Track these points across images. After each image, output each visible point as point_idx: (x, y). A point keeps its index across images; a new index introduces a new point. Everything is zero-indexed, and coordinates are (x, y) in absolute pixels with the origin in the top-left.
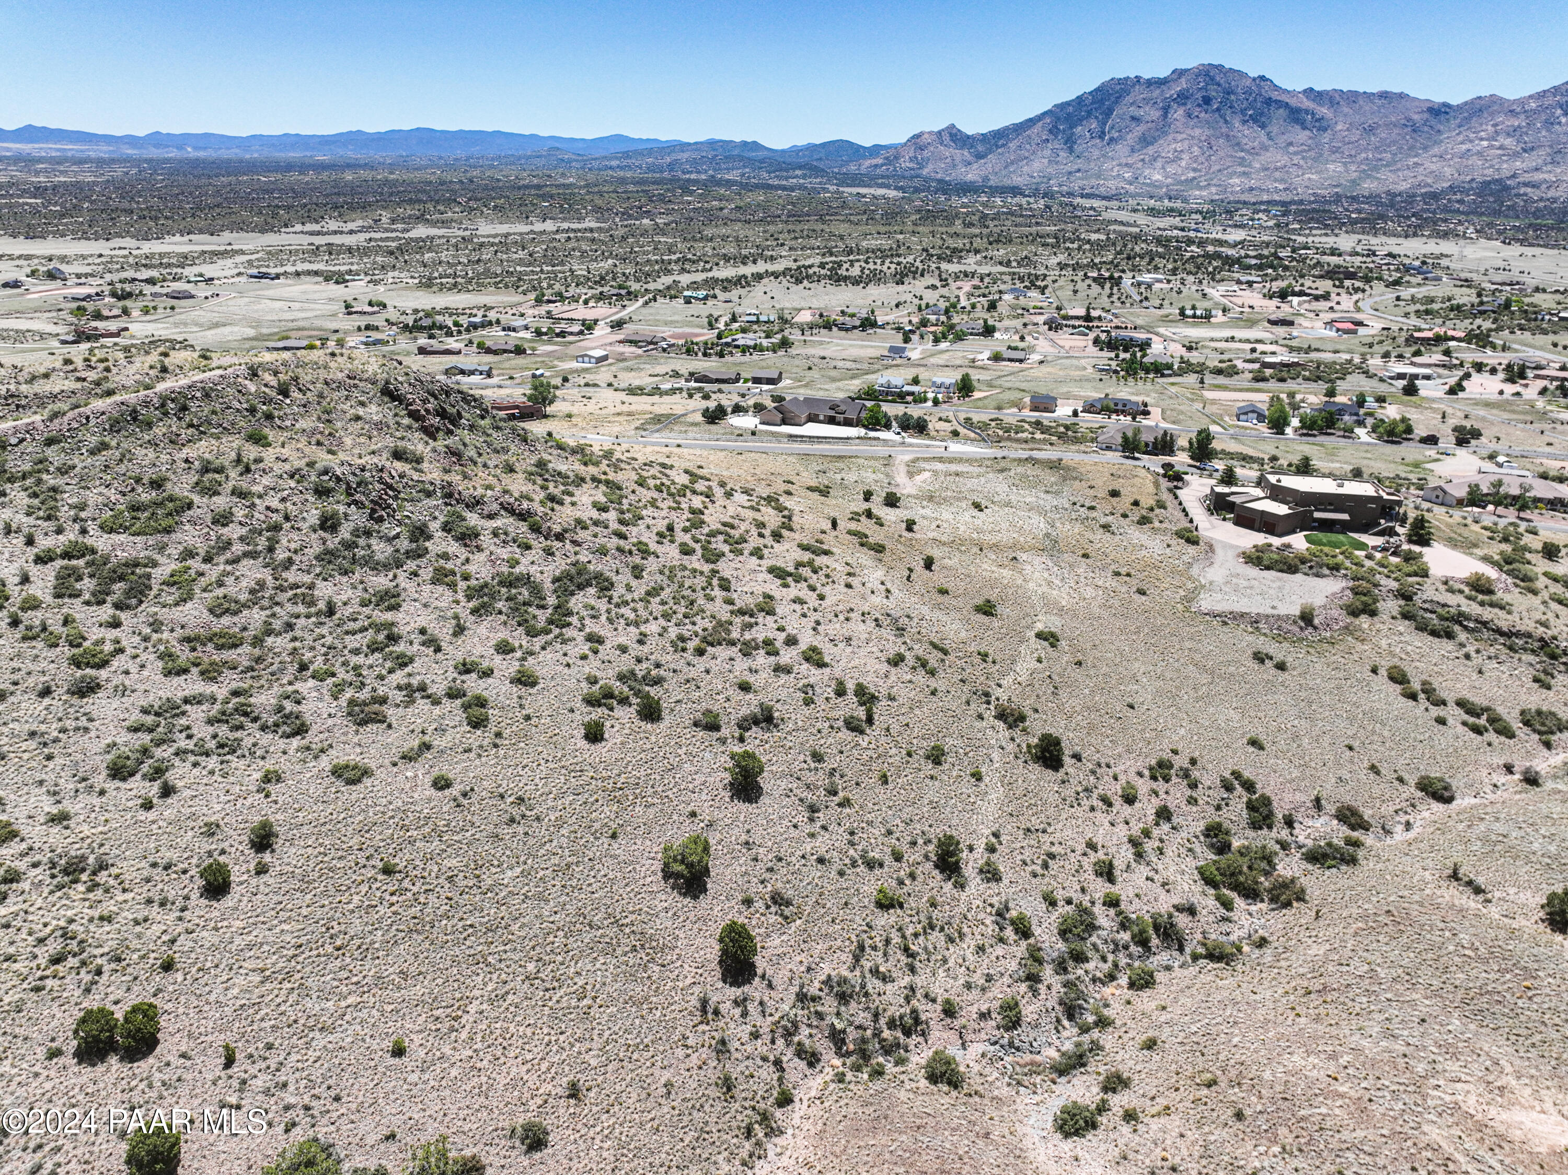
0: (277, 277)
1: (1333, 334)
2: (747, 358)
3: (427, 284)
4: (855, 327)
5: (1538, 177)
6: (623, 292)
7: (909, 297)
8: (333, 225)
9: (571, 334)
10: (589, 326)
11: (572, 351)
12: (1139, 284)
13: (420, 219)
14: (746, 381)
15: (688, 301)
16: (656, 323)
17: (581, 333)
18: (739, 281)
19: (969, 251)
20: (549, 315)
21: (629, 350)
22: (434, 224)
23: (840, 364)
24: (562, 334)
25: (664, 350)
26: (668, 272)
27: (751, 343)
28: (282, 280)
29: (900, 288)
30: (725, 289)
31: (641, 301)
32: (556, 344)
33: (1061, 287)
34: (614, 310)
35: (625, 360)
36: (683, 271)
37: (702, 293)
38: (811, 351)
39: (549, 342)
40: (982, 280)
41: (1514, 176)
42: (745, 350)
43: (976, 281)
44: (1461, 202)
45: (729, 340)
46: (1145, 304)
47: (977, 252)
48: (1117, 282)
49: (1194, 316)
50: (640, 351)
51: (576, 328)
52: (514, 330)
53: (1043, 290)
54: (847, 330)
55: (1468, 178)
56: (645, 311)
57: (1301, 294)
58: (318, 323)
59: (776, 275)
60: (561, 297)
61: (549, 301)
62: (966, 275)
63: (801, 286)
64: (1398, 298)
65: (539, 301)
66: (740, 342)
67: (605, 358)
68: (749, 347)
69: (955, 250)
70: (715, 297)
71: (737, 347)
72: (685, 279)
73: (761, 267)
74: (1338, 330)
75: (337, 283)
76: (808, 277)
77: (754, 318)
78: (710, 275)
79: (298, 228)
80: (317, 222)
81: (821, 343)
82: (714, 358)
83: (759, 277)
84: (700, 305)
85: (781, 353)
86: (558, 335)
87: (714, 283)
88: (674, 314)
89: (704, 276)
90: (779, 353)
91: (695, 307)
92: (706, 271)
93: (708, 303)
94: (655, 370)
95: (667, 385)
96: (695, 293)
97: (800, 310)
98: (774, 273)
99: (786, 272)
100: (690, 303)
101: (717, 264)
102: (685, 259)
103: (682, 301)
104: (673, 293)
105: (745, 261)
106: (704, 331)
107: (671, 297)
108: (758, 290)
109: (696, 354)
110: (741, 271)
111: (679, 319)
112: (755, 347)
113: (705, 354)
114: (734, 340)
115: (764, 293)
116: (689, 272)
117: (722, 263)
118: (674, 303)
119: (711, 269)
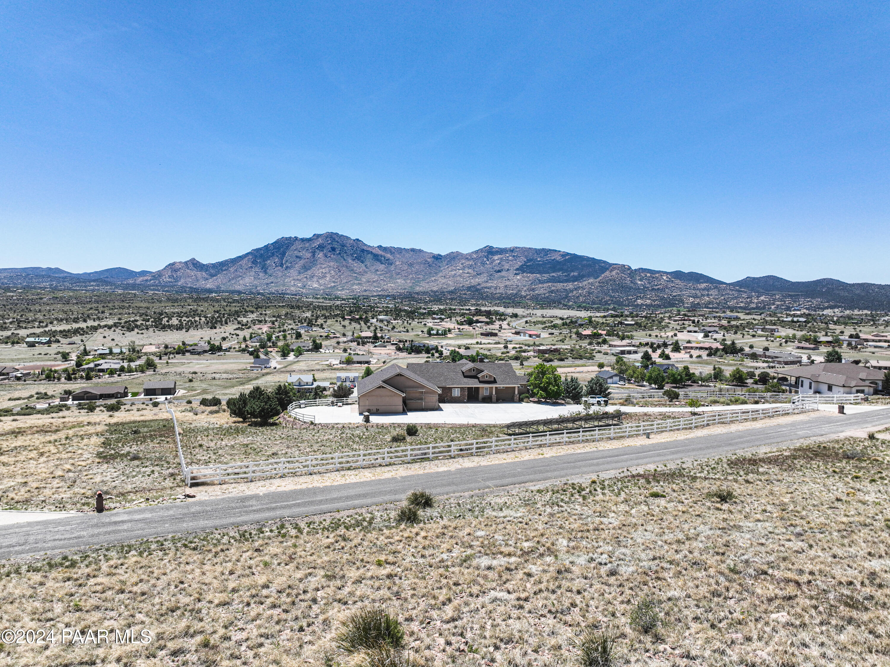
1: (527, 338)
2: (116, 378)
4: (205, 352)
5: (489, 285)
7: (227, 334)
12: (382, 321)
14: (135, 394)
15: (32, 345)
16: (2, 361)
18: (76, 332)
19: (246, 312)
23: (217, 376)
25: (18, 379)
26: (6, 329)
27: (118, 366)
29: (215, 331)
30: (65, 336)
33: (332, 325)
36: (20, 327)
37: (44, 339)
38: (179, 369)
40: (273, 323)
41: (479, 284)
42: (112, 372)
43: (270, 325)
44: (465, 294)
45: (92, 365)
46: (395, 330)
47: (252, 312)
48: (366, 321)
49: (437, 334)
53: (321, 326)
54: (199, 354)
55: (461, 285)
57: (477, 322)
59: (110, 327)
62: (260, 322)
64: (526, 322)
66: (104, 366)
68: (116, 370)
69: (237, 312)
70: (59, 342)
71: (102, 371)
72: (22, 333)
73: (90, 323)
74: (530, 336)
76: (137, 326)
77: (107, 351)
78: (47, 329)
81: (183, 364)
82: (79, 381)
83: (95, 329)
84: (46, 347)
85: (150, 372)
87: (53, 334)
88: (19, 354)
89: (42, 330)
90: (148, 373)
91: (39, 349)
92: (42, 327)
93: (54, 345)
94: (16, 395)
95: (42, 405)
96: (37, 340)
97: (143, 346)
98: (105, 326)
99: (115, 325)
100: (35, 346)
101: (51, 323)
102: (19, 322)
103: (25, 345)
104: (14, 341)
105: (76, 320)
106: (60, 363)
107: (13, 343)
108: (98, 336)
109: (59, 379)
110: (75, 326)
111: (27, 356)
112: (122, 369)
113: (69, 378)
114: (97, 365)
115: (105, 337)
116: (26, 328)
117: (55, 322)
118: (16, 346)
119: (46, 326)
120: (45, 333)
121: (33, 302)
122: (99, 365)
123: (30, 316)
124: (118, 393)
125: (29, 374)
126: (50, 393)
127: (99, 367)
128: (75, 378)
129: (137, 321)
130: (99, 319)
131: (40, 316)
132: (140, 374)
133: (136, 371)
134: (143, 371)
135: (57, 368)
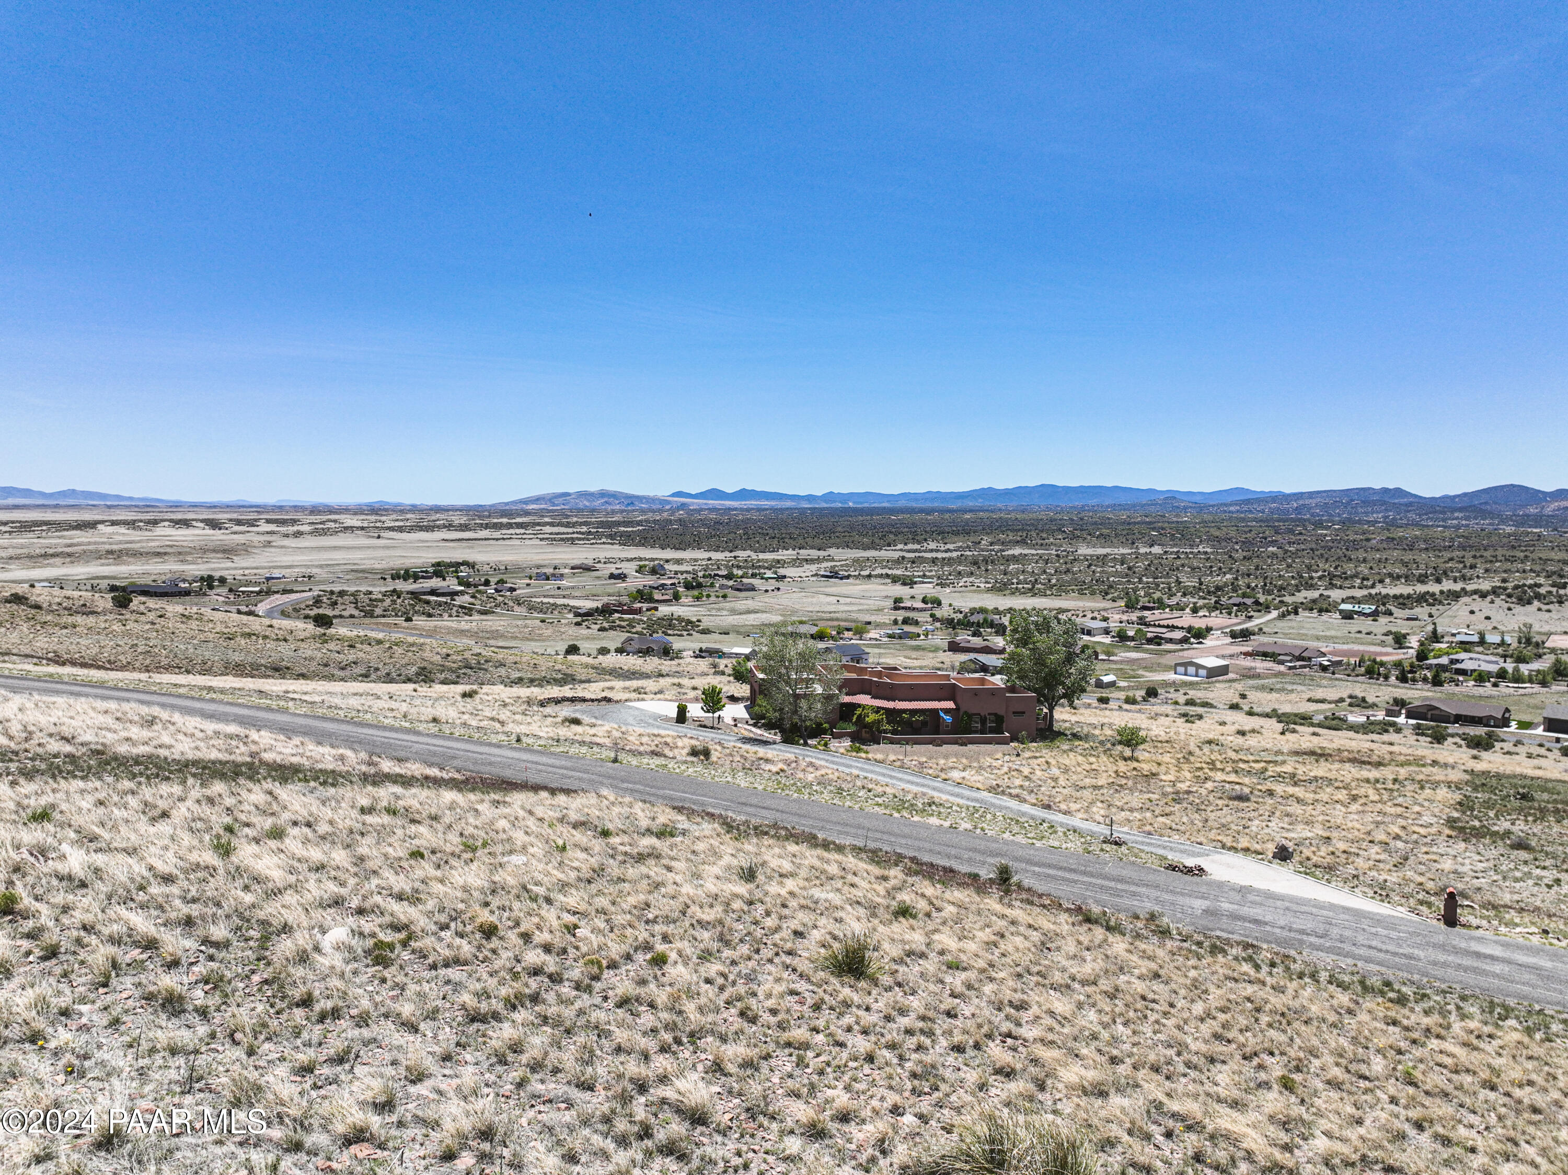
0: (848, 577)
2: (1488, 689)
3: (1000, 588)
6: (1249, 601)
8: (932, 545)
9: (1171, 641)
10: (1200, 634)
11: (1170, 660)
13: (1022, 542)
14: (1523, 725)
15: (1348, 616)
16: (1303, 637)
17: (1185, 640)
18: (1422, 599)
20: (1142, 621)
21: (1260, 665)
22: (1033, 546)
24: (1157, 640)
25: (1324, 669)
26: (1312, 587)
27: (1494, 668)
28: (851, 580)
30: (1403, 606)
31: (1274, 614)
32: (1146, 651)
34: (1235, 621)
35: (1258, 676)
36: (1332, 586)
37: (1368, 608)
39: (1136, 649)
42: (1481, 678)
45: (1444, 660)
50: (1282, 668)
51: (1178, 635)
52: (1089, 633)
56: (1281, 624)
58: (854, 616)
59: (1483, 595)
60: (1161, 605)
61: (1145, 608)
63: (1528, 608)
65: (1130, 606)
66: (1468, 665)
67: (1223, 670)
68: (1489, 674)
70: (1391, 614)
71: (1463, 672)
72: (1336, 595)
73: (1447, 585)
75: (904, 584)
76: (1538, 596)
77: (1476, 639)
78: (1373, 591)
79: (900, 546)
80: (919, 542)
82: (1420, 685)
83: (1455, 596)
84: (1369, 621)
85: (1560, 687)
86: (1150, 641)
87: (1383, 599)
88: (1329, 629)
89: (1365, 592)
90: (1555, 688)
91: (1360, 624)
92: (1366, 587)
93: (1383, 620)
94: (1320, 694)
95: (1357, 717)
96: (1356, 608)
97: (1549, 634)
98: (1475, 592)
99: (1495, 591)
100: (1352, 618)
101: (1381, 581)
102: (1332, 577)
103: (1337, 615)
104: (1322, 607)
105: (1422, 579)
106: (1390, 650)
107: (1321, 611)
108: (1460, 609)
109: (1386, 678)
110: (1421, 588)
111: (1339, 634)
112: (1502, 675)
113: (1403, 679)
114: (1453, 662)
115: (1472, 612)
116: (1341, 587)
117: (1388, 580)
118: (1325, 617)
119: (1373, 586)
120: (1370, 599)
121: (1355, 545)
122: (1457, 661)
123: (1350, 569)
124: (1491, 717)
125: (1339, 663)
126: (1370, 699)
127: (1458, 666)
128: (1414, 680)
129: (1540, 586)
130: (1464, 578)
131: (1363, 569)
132: (1537, 688)
133: (1531, 681)
134: (1544, 684)
135: (1385, 659)
